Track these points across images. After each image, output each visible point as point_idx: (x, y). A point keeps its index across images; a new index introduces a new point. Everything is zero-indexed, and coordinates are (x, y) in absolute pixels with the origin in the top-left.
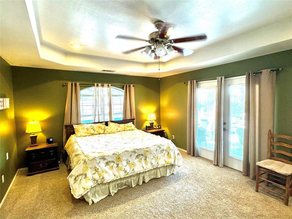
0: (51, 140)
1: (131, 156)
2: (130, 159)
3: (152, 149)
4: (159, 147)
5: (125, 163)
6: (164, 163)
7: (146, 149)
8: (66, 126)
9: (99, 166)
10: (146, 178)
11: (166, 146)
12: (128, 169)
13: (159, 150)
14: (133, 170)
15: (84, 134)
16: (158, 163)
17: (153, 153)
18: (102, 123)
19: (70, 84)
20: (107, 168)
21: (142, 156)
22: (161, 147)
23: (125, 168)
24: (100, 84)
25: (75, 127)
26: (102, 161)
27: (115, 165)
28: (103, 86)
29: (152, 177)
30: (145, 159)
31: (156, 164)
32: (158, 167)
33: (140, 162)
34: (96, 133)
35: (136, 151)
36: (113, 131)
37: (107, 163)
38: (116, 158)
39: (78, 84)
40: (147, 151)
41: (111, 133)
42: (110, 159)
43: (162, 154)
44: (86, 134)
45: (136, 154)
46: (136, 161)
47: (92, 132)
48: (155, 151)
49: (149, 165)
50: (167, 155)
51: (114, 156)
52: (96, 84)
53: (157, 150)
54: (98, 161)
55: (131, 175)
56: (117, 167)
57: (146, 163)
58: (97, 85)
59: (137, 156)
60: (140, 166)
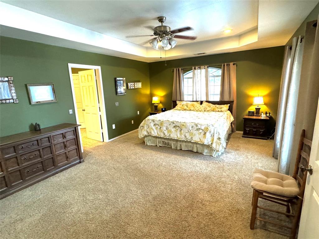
0: (164, 109)
1: (170, 125)
2: (169, 126)
3: (188, 124)
4: (196, 125)
5: (165, 128)
6: (199, 140)
7: (183, 123)
8: (173, 101)
9: (150, 125)
10: (182, 146)
11: (204, 126)
12: (166, 132)
13: (195, 128)
14: (170, 135)
15: (179, 109)
16: (192, 138)
17: (188, 128)
18: (198, 102)
19: (175, 69)
20: (154, 128)
21: (178, 128)
22: (198, 126)
23: (165, 131)
24: (197, 67)
25: (178, 102)
26: (152, 122)
27: (159, 128)
28: (200, 68)
29: (190, 149)
30: (181, 131)
31: (190, 138)
32: (191, 141)
33: (176, 131)
34: (188, 109)
35: (175, 122)
36: (200, 109)
37: (155, 125)
38: (160, 123)
39: (180, 69)
40: (183, 125)
41: (198, 110)
42: (156, 123)
43: (197, 131)
44: (181, 109)
45: (174, 125)
46: (173, 130)
47: (185, 107)
48: (191, 127)
49: (183, 136)
50: (204, 134)
51: (159, 121)
52: (193, 68)
53: (193, 127)
54: (150, 122)
55: (168, 138)
56: (160, 129)
57: (181, 134)
58: (195, 68)
59: (175, 126)
60: (175, 135)
